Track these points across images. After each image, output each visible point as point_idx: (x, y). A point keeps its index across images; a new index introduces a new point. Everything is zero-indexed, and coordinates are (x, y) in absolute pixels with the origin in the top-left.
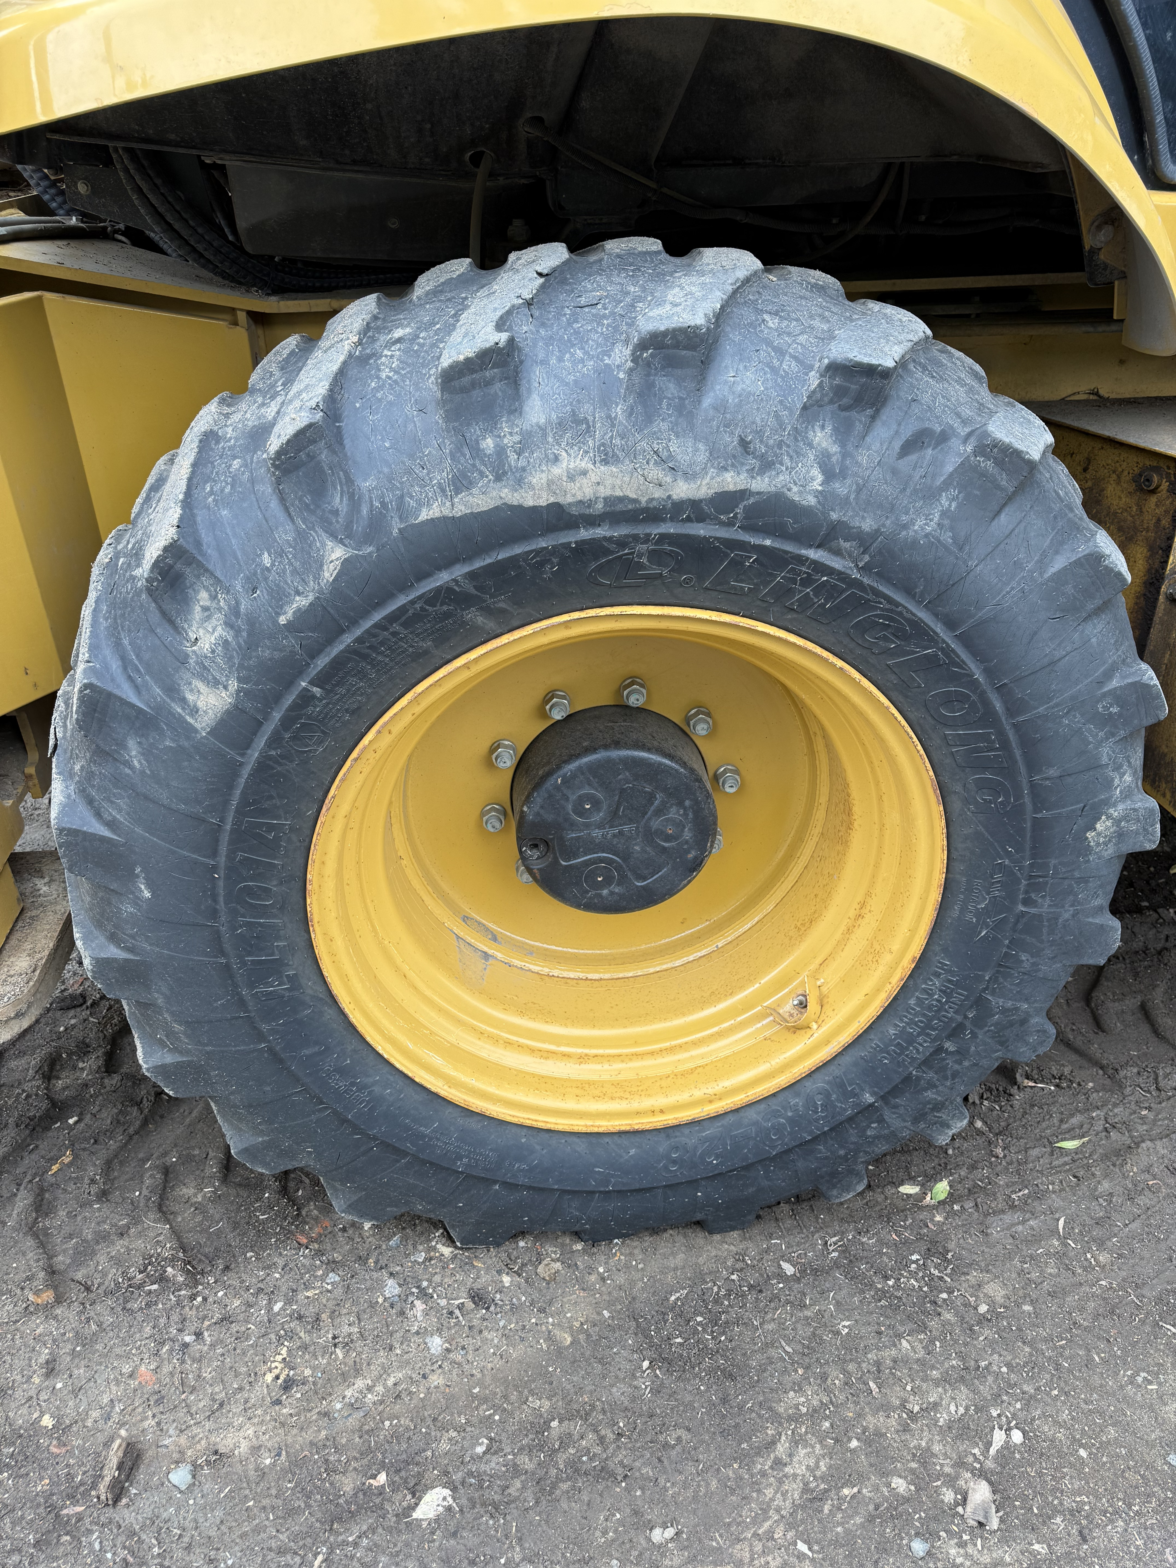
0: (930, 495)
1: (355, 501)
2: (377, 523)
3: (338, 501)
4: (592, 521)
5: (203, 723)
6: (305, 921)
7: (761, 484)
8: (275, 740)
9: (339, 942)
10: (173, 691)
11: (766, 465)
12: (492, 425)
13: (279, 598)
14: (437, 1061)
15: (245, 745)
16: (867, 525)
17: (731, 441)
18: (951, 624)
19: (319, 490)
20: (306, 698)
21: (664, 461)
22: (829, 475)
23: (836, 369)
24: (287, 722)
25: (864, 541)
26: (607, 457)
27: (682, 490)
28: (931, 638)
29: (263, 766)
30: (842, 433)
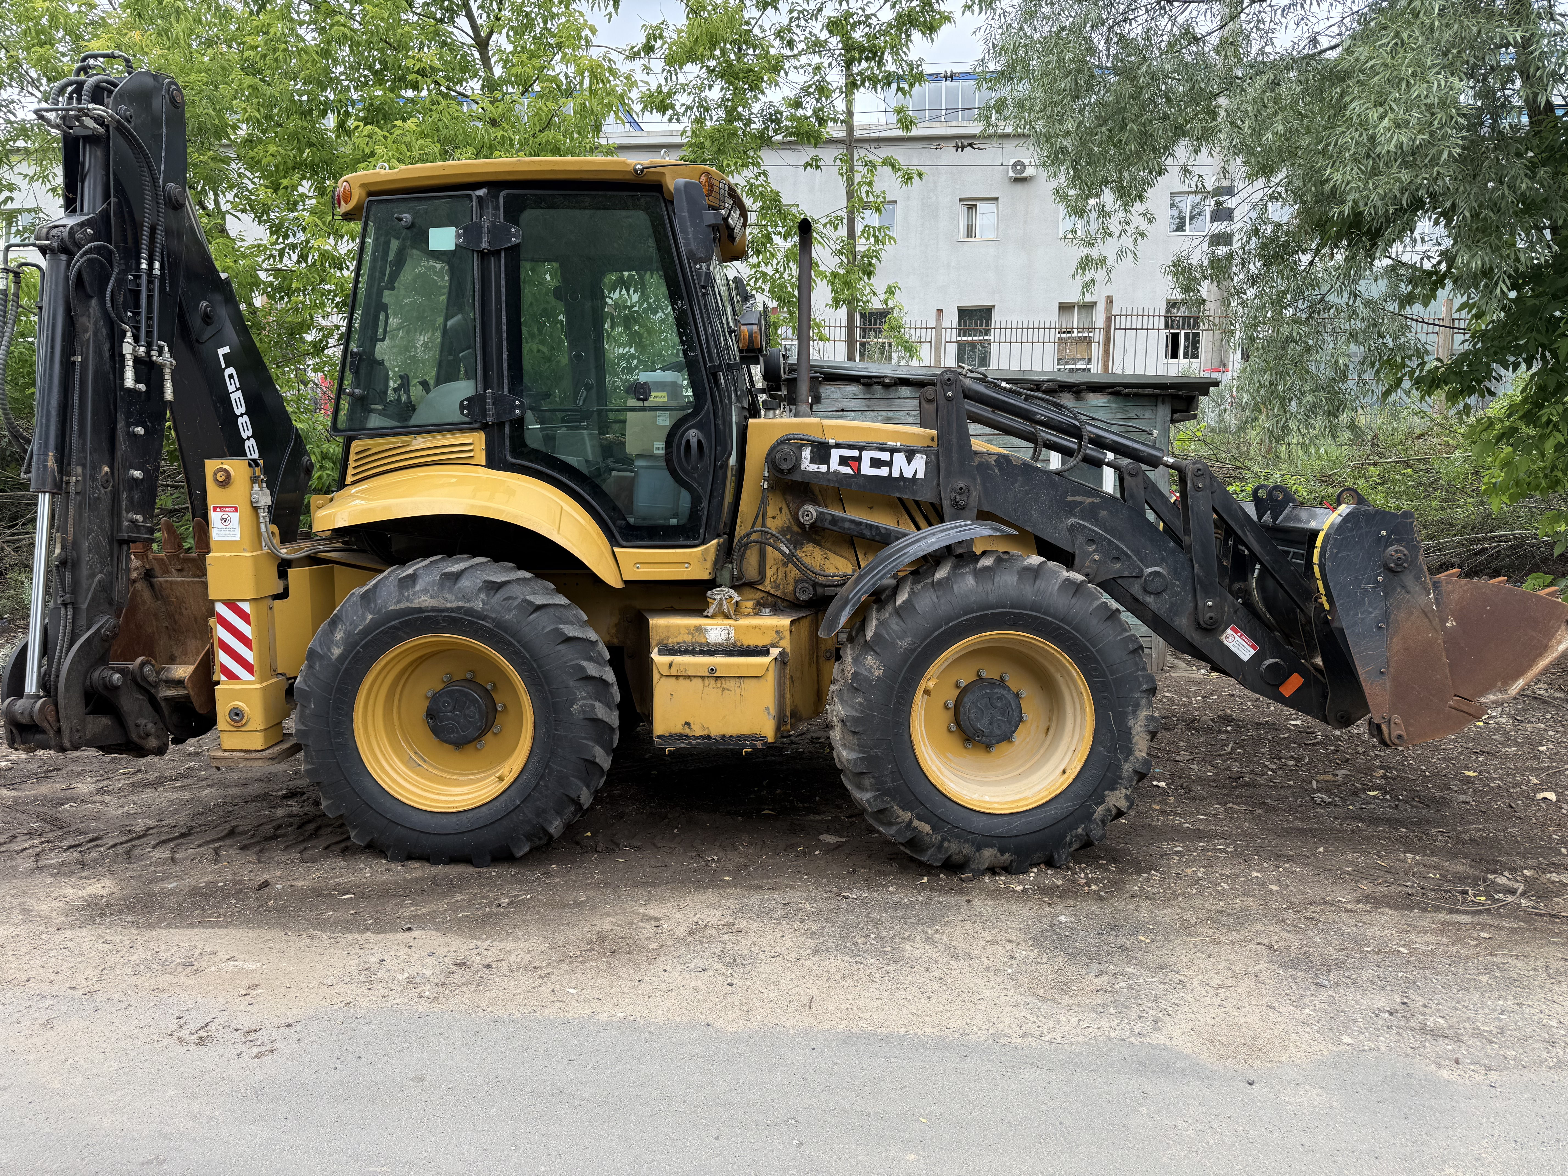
0: (510, 610)
1: (376, 605)
2: (380, 609)
3: (373, 605)
4: (428, 611)
5: (334, 658)
6: (352, 720)
7: (467, 605)
8: (350, 663)
9: (361, 731)
10: (329, 649)
11: (469, 601)
12: (408, 590)
13: (356, 627)
14: (387, 779)
15: (342, 664)
16: (494, 616)
17: (460, 595)
18: (519, 642)
19: (369, 603)
20: (358, 652)
21: (445, 599)
22: (484, 604)
23: (486, 581)
24: (353, 658)
25: (493, 620)
26: (432, 597)
27: (449, 605)
28: (514, 646)
29: (346, 669)
30: (487, 595)
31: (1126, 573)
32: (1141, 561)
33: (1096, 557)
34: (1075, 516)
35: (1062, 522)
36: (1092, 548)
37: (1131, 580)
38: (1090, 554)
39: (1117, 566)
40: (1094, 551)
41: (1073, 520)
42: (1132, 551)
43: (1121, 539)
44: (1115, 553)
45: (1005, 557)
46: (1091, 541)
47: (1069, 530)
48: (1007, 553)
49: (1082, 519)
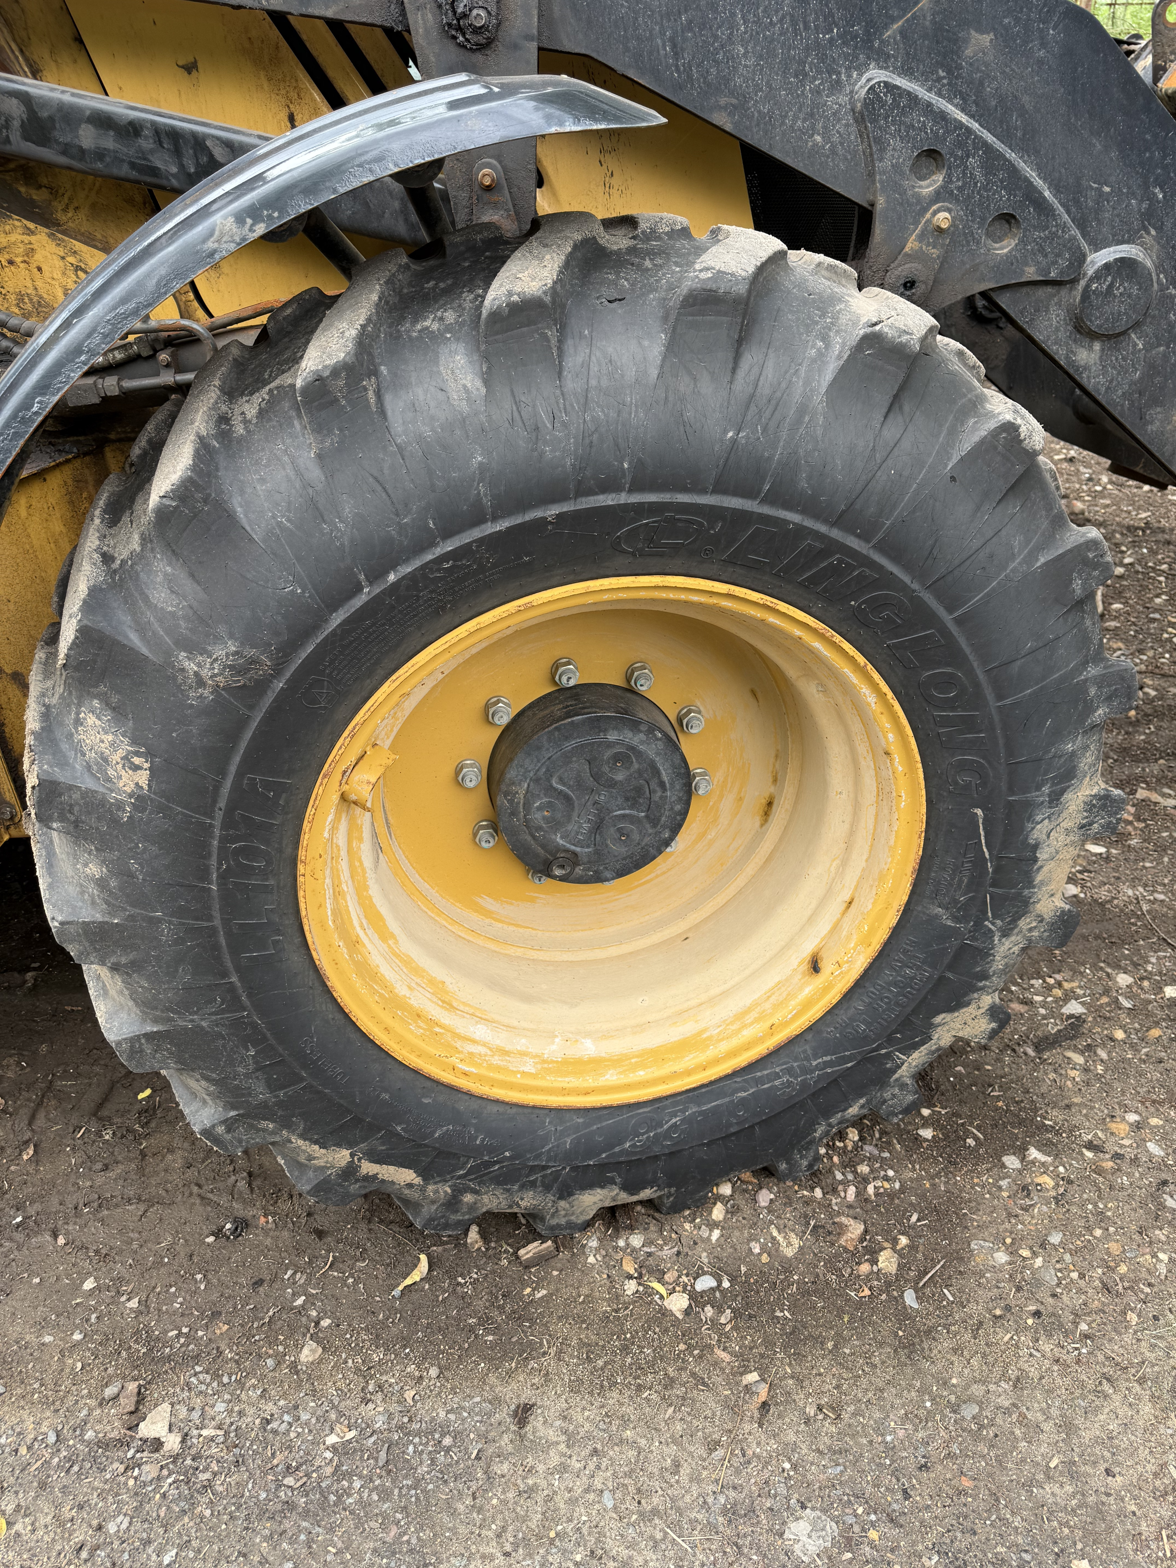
31: (1030, 273)
32: (1082, 225)
33: (943, 219)
34: (883, 59)
35: (836, 86)
36: (928, 186)
37: (1042, 292)
38: (923, 206)
39: (1005, 247)
40: (937, 196)
41: (876, 75)
42: (1057, 189)
43: (1025, 147)
44: (1003, 201)
45: (618, 241)
46: (931, 157)
47: (860, 119)
48: (629, 222)
49: (906, 71)
